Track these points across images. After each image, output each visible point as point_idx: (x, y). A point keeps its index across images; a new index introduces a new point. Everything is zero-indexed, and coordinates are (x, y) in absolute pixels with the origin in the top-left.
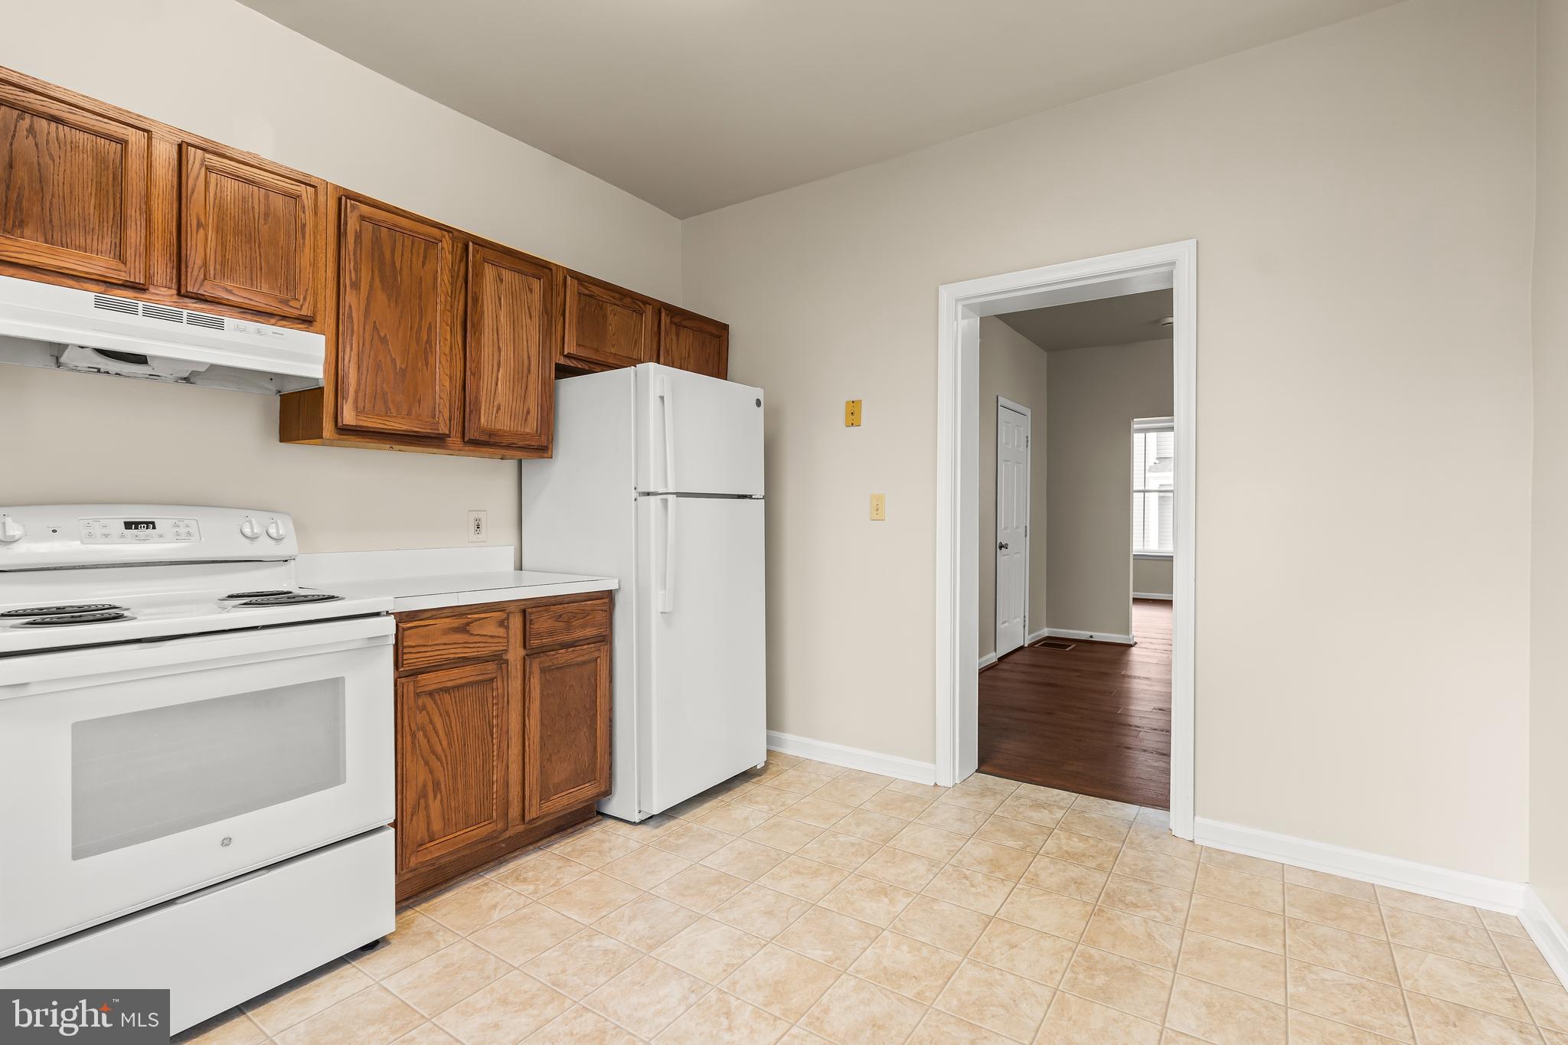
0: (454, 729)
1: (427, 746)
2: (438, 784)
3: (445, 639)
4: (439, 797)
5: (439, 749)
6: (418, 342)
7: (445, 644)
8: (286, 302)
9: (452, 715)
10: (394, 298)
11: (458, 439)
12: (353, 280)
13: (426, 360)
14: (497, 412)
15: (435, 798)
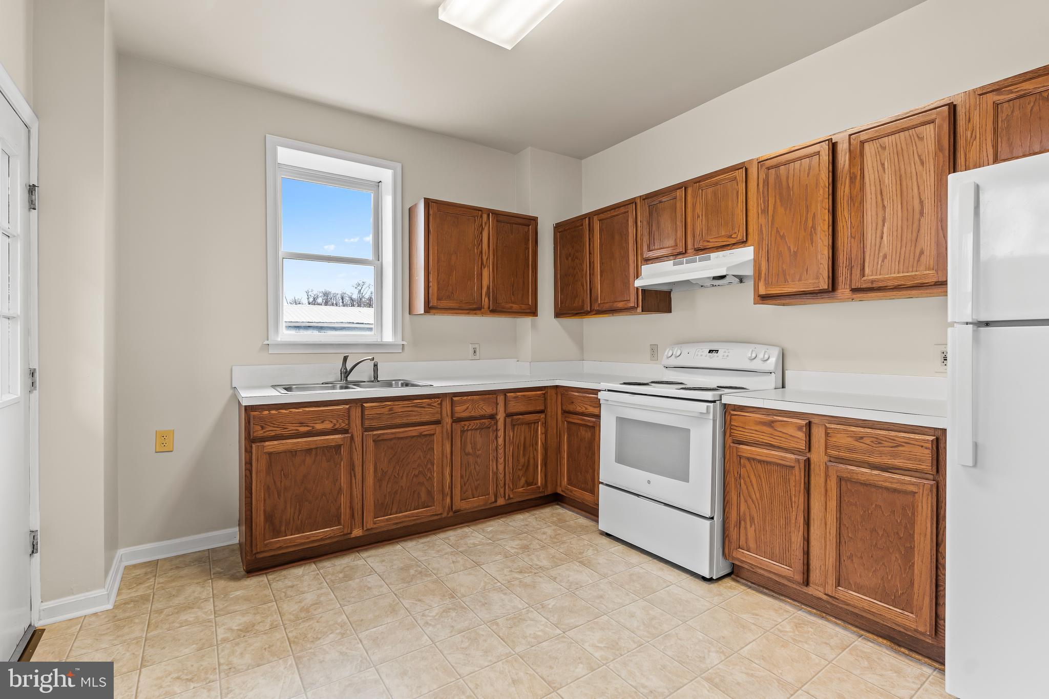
0: (764, 490)
1: (746, 491)
2: (753, 519)
3: (757, 428)
4: (753, 526)
5: (754, 497)
6: (805, 230)
7: (756, 431)
8: (730, 237)
9: (762, 478)
10: (789, 208)
11: (846, 290)
12: (763, 208)
13: (812, 240)
14: (883, 261)
15: (751, 526)
